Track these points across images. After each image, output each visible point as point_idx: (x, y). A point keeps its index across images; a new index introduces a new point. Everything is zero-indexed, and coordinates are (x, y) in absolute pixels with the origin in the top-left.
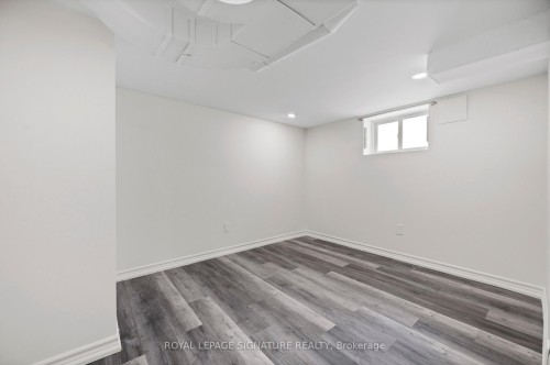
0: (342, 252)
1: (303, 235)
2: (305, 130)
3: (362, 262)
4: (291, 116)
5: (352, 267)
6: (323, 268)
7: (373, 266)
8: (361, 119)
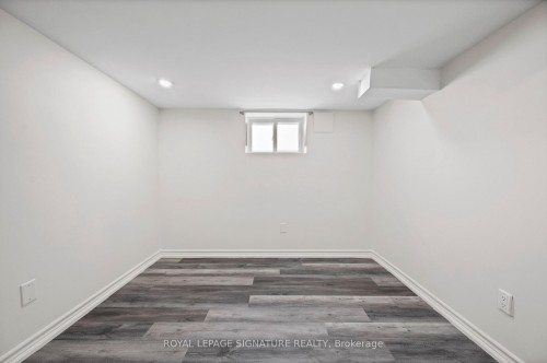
0: (229, 267)
1: (157, 259)
2: (160, 110)
3: (261, 271)
4: (165, 83)
5: (259, 280)
6: (238, 296)
7: (273, 271)
8: (242, 113)
